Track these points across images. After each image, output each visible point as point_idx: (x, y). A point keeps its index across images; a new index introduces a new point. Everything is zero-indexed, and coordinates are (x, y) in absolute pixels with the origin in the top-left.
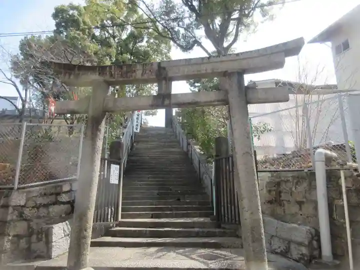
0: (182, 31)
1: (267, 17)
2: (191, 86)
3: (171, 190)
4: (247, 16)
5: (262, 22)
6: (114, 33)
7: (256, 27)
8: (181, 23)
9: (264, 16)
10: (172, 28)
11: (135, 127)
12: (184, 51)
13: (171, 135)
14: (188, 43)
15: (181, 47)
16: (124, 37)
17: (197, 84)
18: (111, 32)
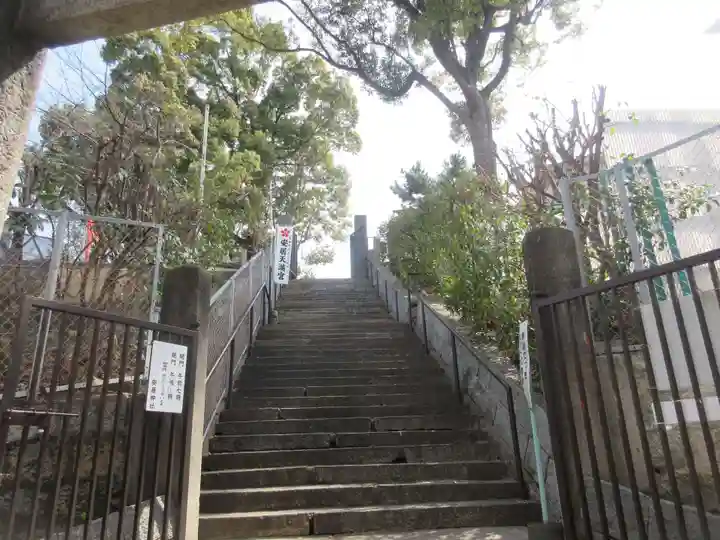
0: (381, 53)
1: (567, 29)
2: (404, 200)
3: (373, 428)
4: (526, 20)
5: (558, 42)
6: (235, 89)
7: (542, 53)
8: (378, 36)
9: (560, 26)
10: (360, 47)
11: (276, 271)
12: (387, 100)
13: (366, 292)
14: (397, 80)
15: (381, 90)
16: (258, 98)
17: (415, 196)
18: (229, 87)
